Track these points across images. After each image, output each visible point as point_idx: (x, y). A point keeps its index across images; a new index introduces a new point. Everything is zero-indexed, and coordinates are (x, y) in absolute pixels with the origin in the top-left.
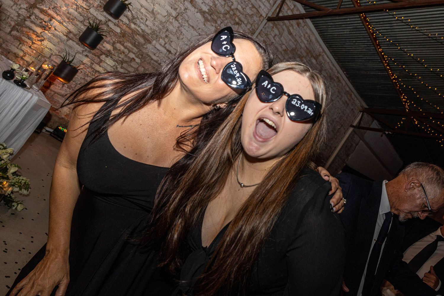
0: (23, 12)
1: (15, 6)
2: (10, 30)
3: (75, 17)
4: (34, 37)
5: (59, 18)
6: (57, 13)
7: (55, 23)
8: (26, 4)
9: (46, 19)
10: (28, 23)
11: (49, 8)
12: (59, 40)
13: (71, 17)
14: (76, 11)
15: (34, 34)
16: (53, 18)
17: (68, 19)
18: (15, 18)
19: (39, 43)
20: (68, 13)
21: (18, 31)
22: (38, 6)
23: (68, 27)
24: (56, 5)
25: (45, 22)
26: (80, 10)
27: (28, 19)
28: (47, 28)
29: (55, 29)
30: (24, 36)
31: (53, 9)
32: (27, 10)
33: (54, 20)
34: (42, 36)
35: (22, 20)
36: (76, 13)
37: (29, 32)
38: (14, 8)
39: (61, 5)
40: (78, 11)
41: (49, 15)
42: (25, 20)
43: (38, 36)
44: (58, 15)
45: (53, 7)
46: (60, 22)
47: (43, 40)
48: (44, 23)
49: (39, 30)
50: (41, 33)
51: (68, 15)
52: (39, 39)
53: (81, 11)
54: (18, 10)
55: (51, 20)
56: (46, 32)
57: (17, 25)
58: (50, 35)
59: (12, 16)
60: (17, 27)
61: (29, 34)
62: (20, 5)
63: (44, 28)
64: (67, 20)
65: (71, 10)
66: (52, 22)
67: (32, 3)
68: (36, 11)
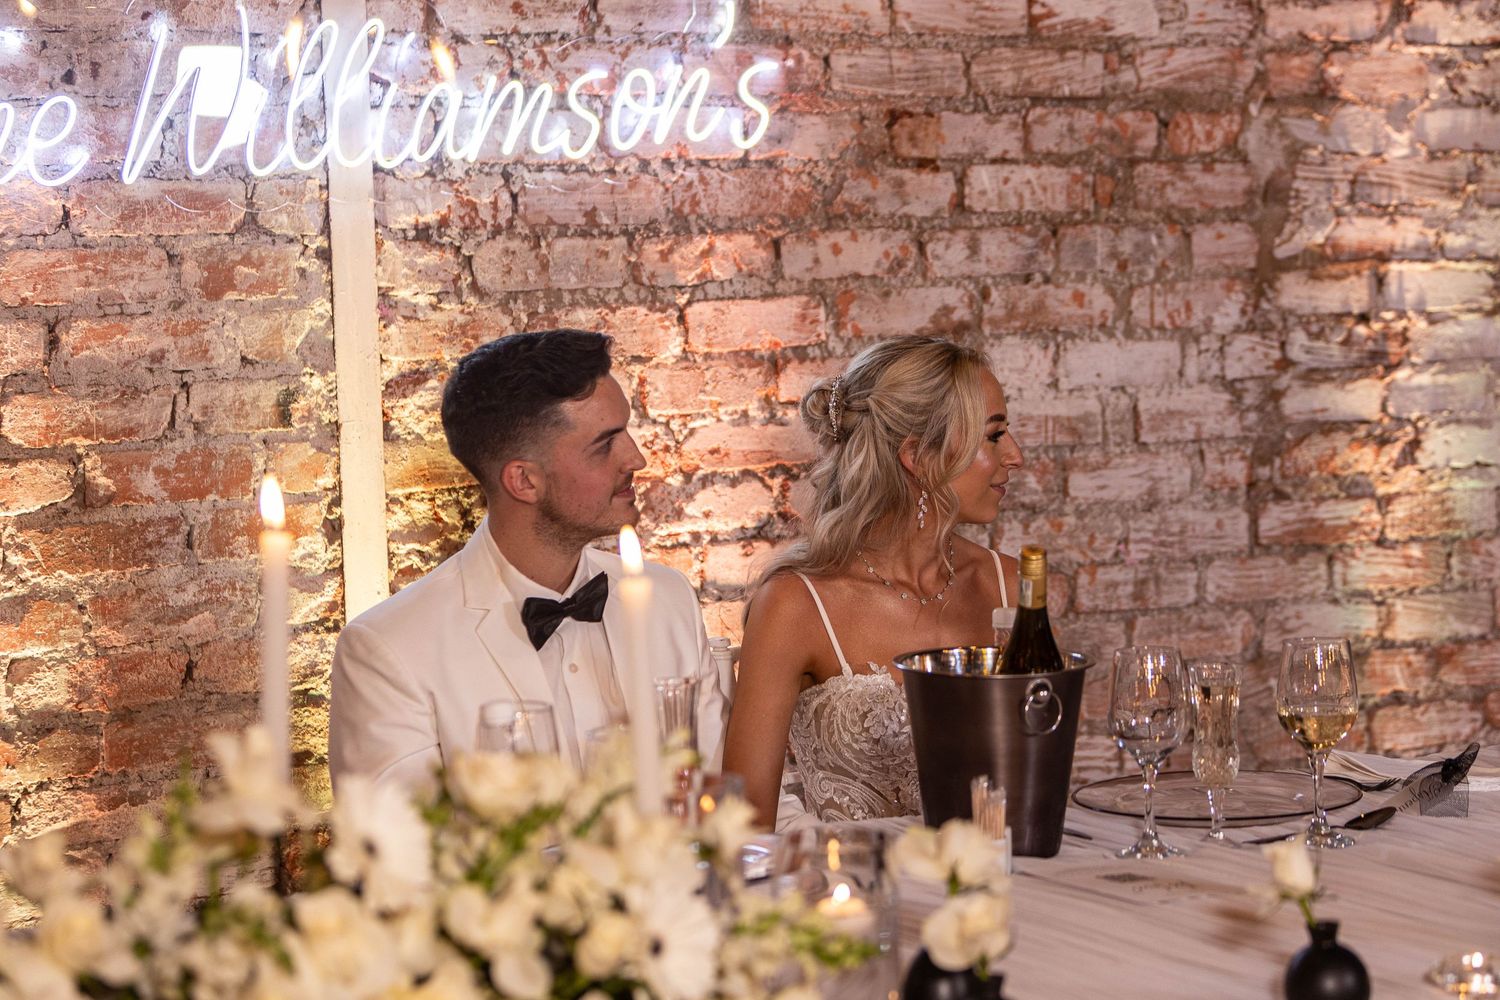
0: (1247, 357)
1: (1192, 350)
2: (1244, 520)
3: (1479, 150)
4: (1366, 461)
5: (1408, 232)
6: (1382, 211)
7: (1410, 278)
8: (1229, 289)
9: (1354, 292)
10: (1298, 403)
11: (1338, 213)
12: (1485, 370)
13: (1461, 165)
14: (1460, 104)
15: (1362, 443)
16: (1383, 257)
17: (1453, 192)
18: (1231, 427)
19: (1408, 476)
20: (1432, 156)
21: (1280, 496)
22: (1281, 253)
23: (1482, 246)
24: (1354, 165)
25: (1364, 318)
26: (1474, 76)
27: (1284, 381)
28: (1393, 347)
29: (1433, 319)
30: (1320, 500)
31: (1351, 199)
32: (1251, 328)
33: (1394, 267)
34: (1400, 421)
35: (1259, 408)
36: (1467, 117)
37: (1334, 453)
38: (1192, 371)
39: (1374, 135)
40: (1467, 97)
41: (1359, 256)
42: (1276, 396)
43: (1383, 441)
44: (1389, 213)
45: (1344, 189)
46: (1429, 253)
47: (1415, 444)
48: (1361, 330)
49: (1362, 398)
50: (1384, 409)
51: (1439, 169)
52: (1394, 451)
53: (1483, 82)
54: (1215, 370)
55: (1380, 281)
56: (1401, 375)
57: (1260, 458)
58: (1424, 379)
59: (1210, 426)
60: (1264, 472)
61: (1338, 461)
62: (1208, 324)
63: (1377, 361)
64: (1453, 206)
65: (1438, 123)
66: (1392, 288)
67: (1252, 263)
68: (1294, 292)
